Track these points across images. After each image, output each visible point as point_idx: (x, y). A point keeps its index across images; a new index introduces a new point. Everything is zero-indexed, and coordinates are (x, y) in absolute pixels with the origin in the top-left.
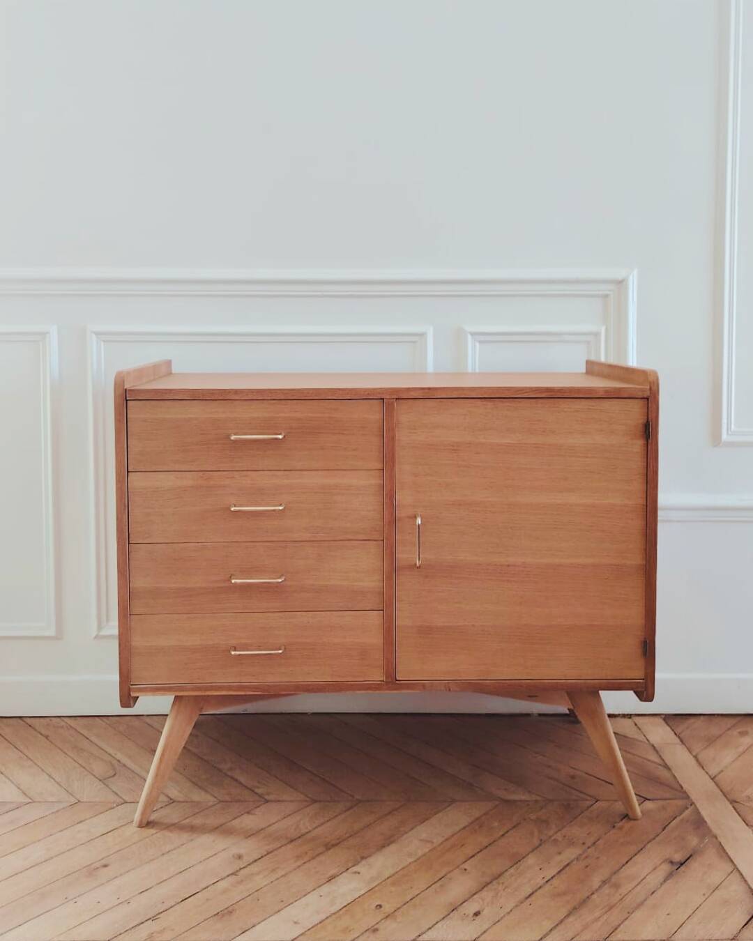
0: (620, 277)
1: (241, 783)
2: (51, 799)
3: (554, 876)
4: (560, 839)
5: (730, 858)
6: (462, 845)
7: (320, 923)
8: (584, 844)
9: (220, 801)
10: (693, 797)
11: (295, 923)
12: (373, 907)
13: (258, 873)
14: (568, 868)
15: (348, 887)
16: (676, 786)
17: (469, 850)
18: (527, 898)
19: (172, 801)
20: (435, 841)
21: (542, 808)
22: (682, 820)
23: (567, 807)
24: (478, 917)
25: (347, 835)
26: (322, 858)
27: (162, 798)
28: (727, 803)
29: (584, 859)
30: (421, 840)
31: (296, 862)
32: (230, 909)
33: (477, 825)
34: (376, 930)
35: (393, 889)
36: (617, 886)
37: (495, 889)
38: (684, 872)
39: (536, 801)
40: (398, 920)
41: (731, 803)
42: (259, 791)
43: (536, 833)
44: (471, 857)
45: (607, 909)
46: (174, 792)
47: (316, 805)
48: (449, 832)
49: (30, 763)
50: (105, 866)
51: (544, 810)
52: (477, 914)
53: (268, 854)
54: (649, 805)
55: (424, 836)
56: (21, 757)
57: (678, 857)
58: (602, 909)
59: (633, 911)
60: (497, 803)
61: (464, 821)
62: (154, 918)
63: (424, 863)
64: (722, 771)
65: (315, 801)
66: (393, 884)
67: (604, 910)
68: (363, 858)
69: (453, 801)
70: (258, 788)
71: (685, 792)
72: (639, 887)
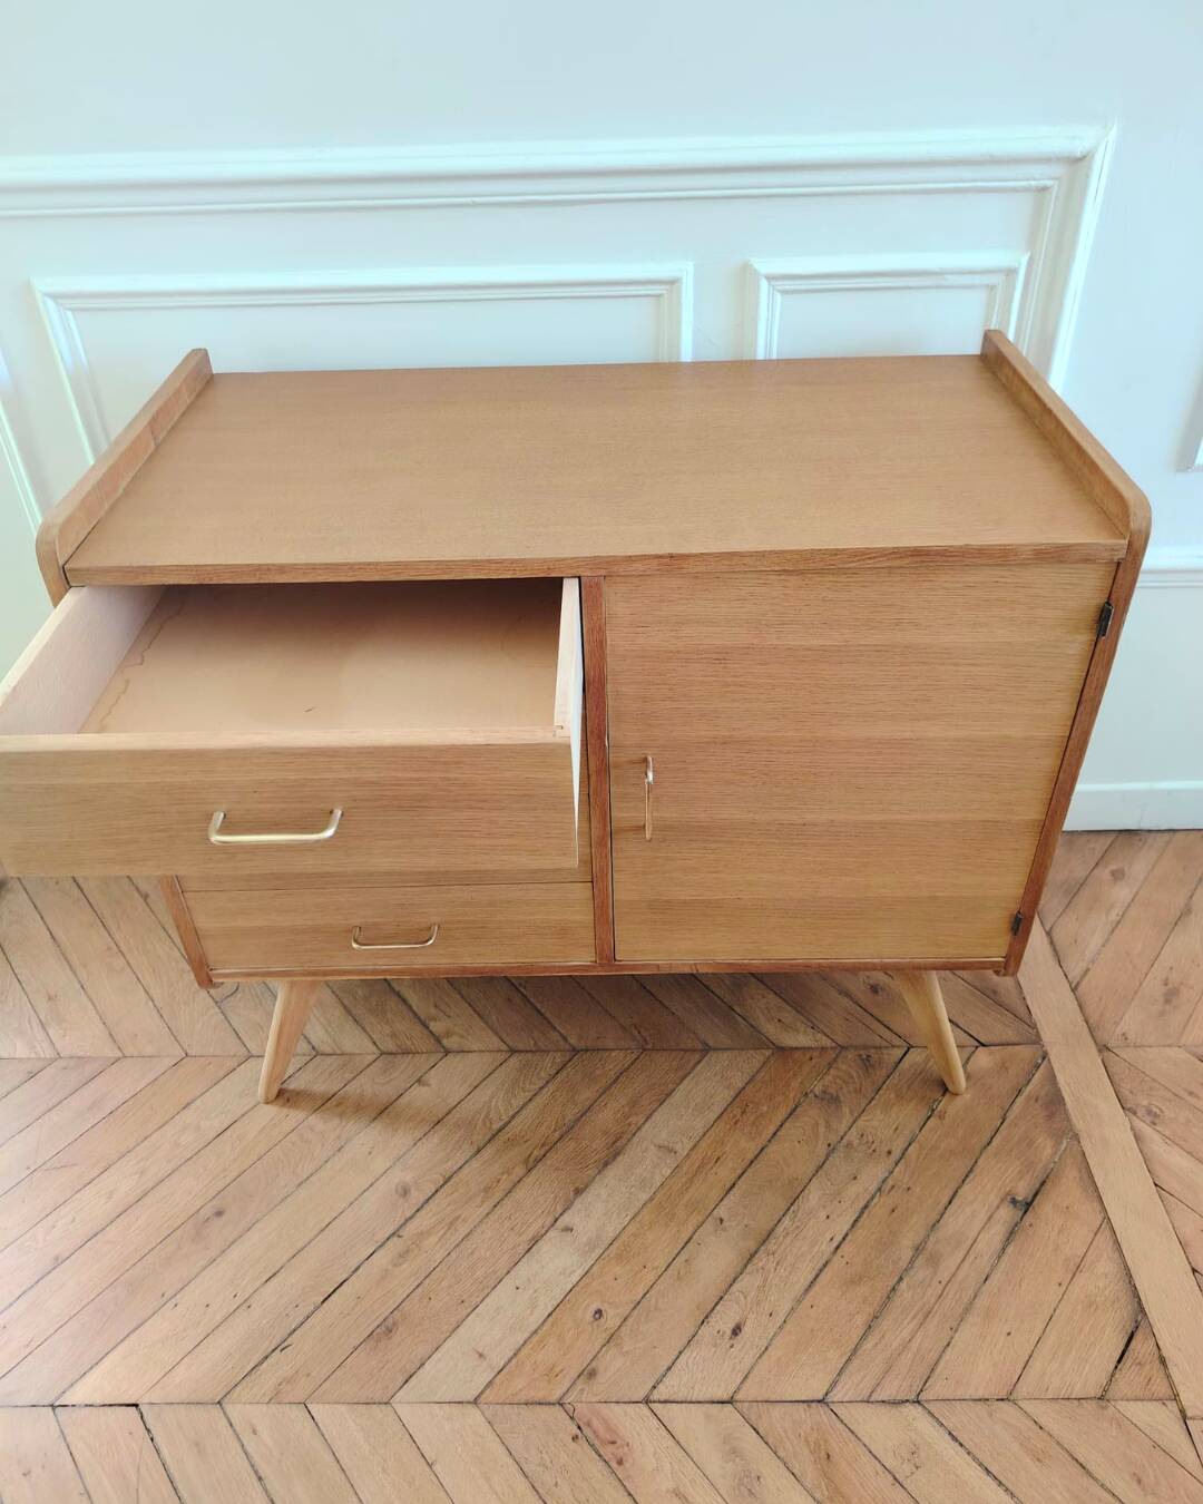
0: (1078, 148)
1: (410, 1008)
2: (149, 1050)
3: (847, 1235)
4: (856, 1142)
5: (1097, 1189)
6: (719, 1158)
7: (515, 1354)
8: (889, 1153)
9: (383, 1053)
10: (1046, 1036)
11: (481, 1355)
12: (589, 1316)
13: (429, 1233)
14: (866, 1212)
15: (558, 1263)
16: (1022, 1011)
17: (725, 1173)
18: (807, 1290)
19: (317, 1053)
20: (678, 1147)
21: (830, 1066)
22: (1029, 1098)
23: (867, 1063)
24: (739, 1337)
25: (557, 1135)
26: (520, 1193)
27: (303, 1047)
28: (1094, 1050)
29: (889, 1191)
30: (660, 1147)
31: (483, 1202)
32: (389, 1322)
33: (740, 1106)
34: (592, 1374)
35: (618, 1270)
36: (934, 1261)
37: (763, 1268)
38: (1031, 1225)
39: (823, 1049)
40: (625, 1349)
41: (1100, 1051)
42: (435, 1027)
43: (822, 1130)
44: (731, 1188)
45: (920, 1316)
46: (317, 1033)
47: (514, 1061)
48: (700, 1125)
49: (119, 962)
50: (219, 1214)
51: (833, 1072)
52: (736, 1331)
53: (445, 1183)
54: (983, 1059)
55: (663, 1137)
56: (109, 949)
57: (1022, 1192)
58: (914, 1317)
59: (959, 1325)
60: (768, 1053)
61: (723, 1097)
62: (281, 1347)
63: (662, 1204)
64: (1088, 970)
65: (513, 1051)
66: (619, 1257)
67: (915, 1322)
68: (578, 1192)
69: (706, 1049)
70: (434, 1019)
71: (1034, 1026)
72: (966, 1264)
